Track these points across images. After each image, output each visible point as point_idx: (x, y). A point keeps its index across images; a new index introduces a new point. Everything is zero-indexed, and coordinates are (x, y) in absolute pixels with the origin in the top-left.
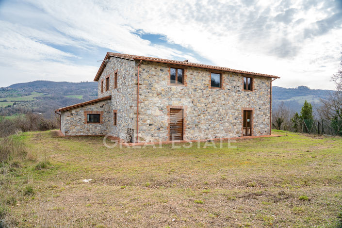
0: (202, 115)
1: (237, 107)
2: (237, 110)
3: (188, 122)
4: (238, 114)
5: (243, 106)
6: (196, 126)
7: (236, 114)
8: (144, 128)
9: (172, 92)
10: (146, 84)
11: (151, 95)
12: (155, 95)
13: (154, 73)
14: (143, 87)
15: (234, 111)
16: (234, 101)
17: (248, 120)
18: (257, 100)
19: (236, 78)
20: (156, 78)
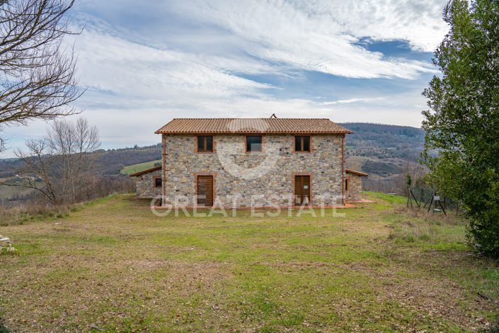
0: (235, 182)
1: (284, 172)
2: (285, 175)
3: (217, 188)
4: (287, 180)
5: (295, 170)
6: (227, 192)
7: (284, 179)
8: (171, 193)
9: (199, 160)
10: (172, 153)
11: (177, 163)
12: (181, 163)
13: (180, 143)
14: (169, 157)
15: (280, 176)
16: (279, 166)
17: (306, 187)
18: (317, 162)
19: (282, 139)
20: (182, 148)
